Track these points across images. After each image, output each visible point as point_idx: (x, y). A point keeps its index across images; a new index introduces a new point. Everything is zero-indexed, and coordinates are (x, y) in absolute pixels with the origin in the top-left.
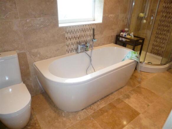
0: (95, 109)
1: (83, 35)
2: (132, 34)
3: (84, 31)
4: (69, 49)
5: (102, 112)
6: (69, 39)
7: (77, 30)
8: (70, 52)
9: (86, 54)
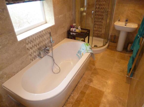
0: (72, 102)
1: (42, 40)
2: (79, 27)
3: (42, 37)
4: (33, 57)
5: (78, 102)
6: (30, 48)
7: (36, 38)
8: (34, 59)
9: (49, 56)
